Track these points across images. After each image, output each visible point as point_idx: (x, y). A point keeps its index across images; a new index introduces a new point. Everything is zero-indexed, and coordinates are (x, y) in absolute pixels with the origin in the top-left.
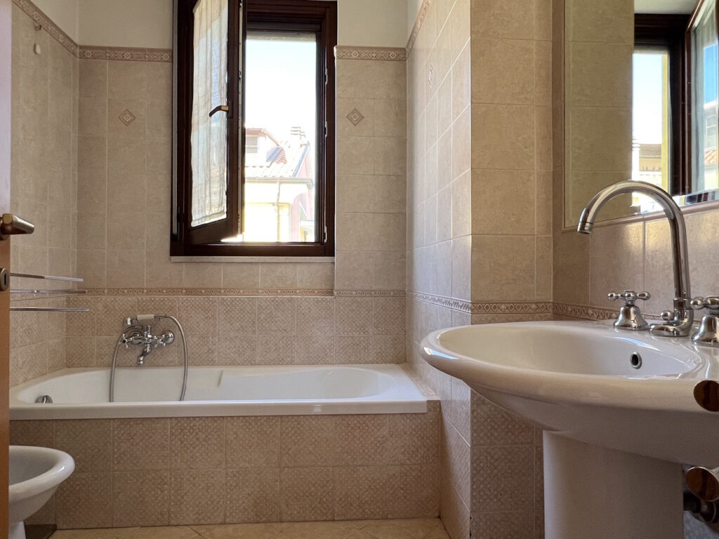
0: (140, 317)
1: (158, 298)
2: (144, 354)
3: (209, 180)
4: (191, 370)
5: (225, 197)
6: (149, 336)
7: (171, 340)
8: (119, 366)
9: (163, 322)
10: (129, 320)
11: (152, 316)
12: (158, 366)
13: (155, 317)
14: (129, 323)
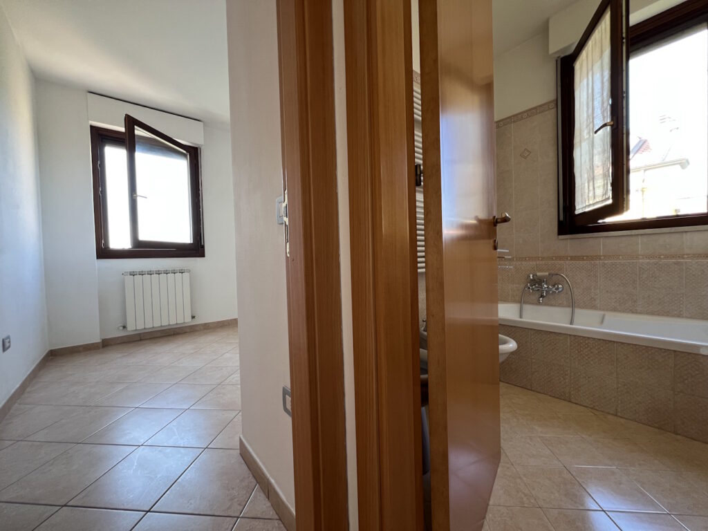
0: (538, 274)
1: (550, 262)
2: (542, 296)
3: (592, 179)
4: (577, 311)
5: (610, 188)
6: (545, 286)
7: (560, 289)
8: (526, 303)
9: (555, 278)
10: (531, 276)
11: (547, 274)
12: (552, 305)
13: (549, 274)
14: (531, 278)
